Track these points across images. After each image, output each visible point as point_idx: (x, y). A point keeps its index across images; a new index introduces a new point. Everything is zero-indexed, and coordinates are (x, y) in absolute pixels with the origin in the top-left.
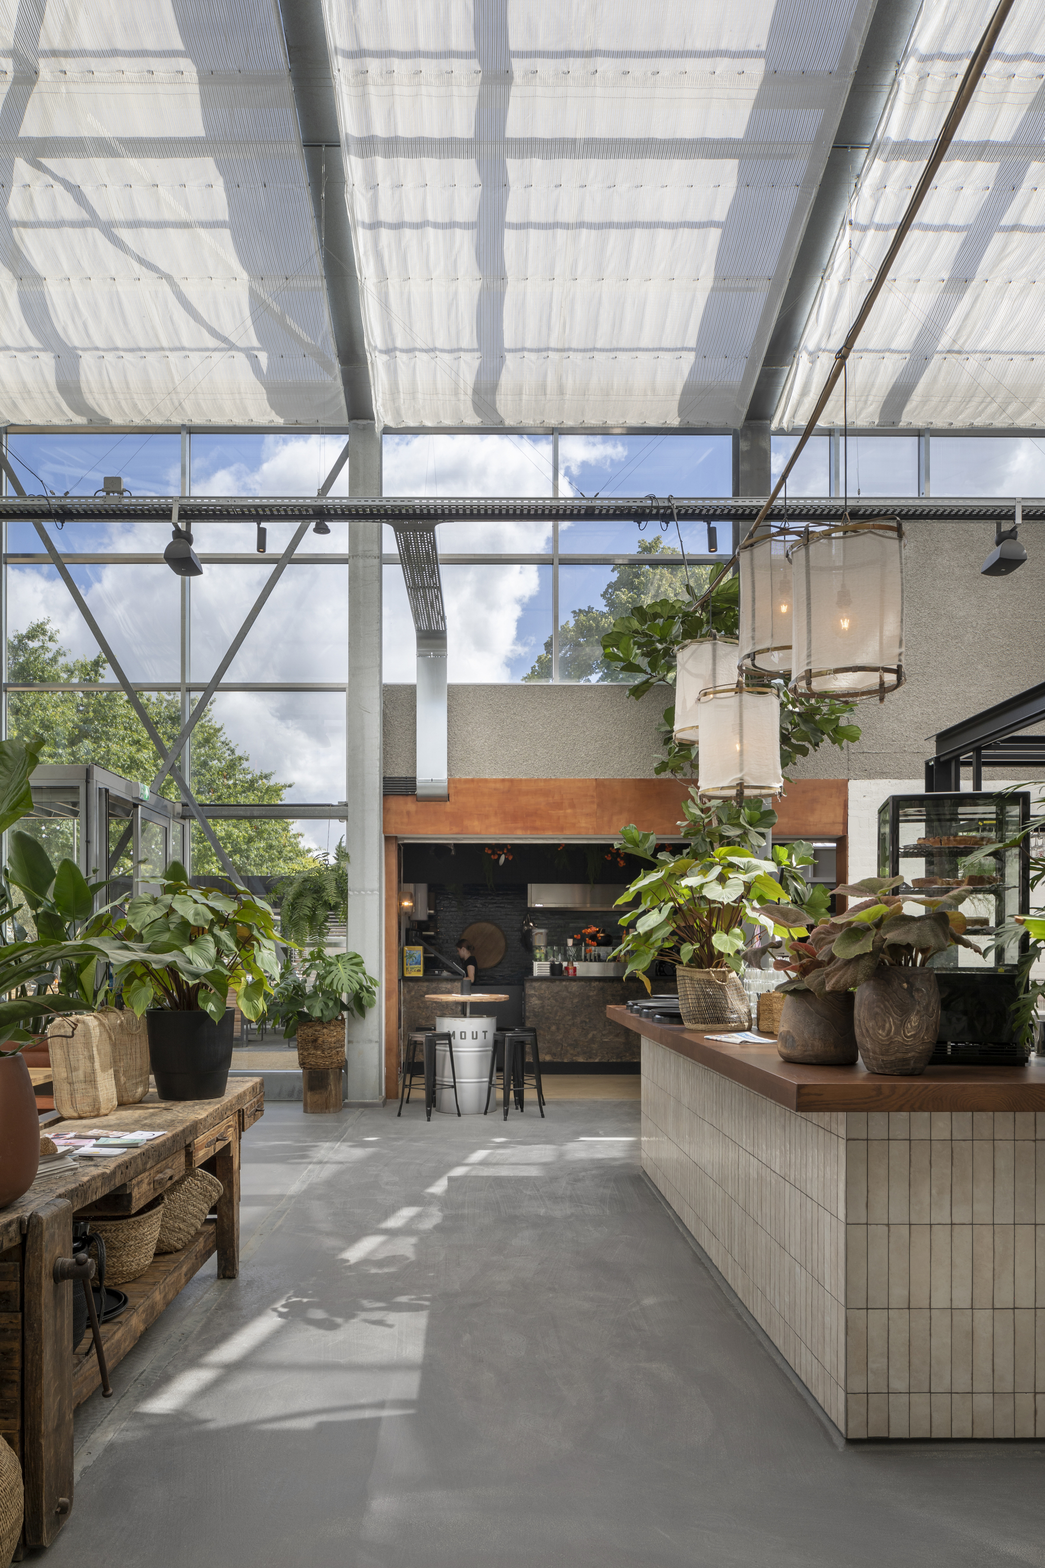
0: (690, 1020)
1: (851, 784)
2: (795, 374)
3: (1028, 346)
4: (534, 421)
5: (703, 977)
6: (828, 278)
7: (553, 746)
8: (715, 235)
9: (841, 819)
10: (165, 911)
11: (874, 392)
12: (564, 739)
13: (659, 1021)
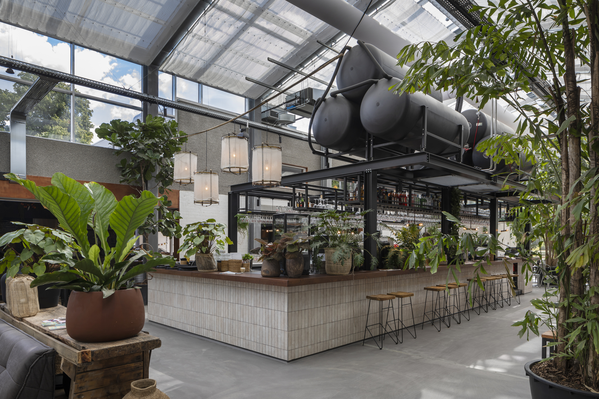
0: (200, 269)
1: (181, 192)
2: (172, 56)
3: (237, 71)
4: (71, 39)
5: (207, 256)
6: (190, 33)
7: (73, 167)
8: (159, 8)
9: (177, 203)
10: (44, 237)
11: (194, 69)
12: (78, 165)
13: (181, 270)
